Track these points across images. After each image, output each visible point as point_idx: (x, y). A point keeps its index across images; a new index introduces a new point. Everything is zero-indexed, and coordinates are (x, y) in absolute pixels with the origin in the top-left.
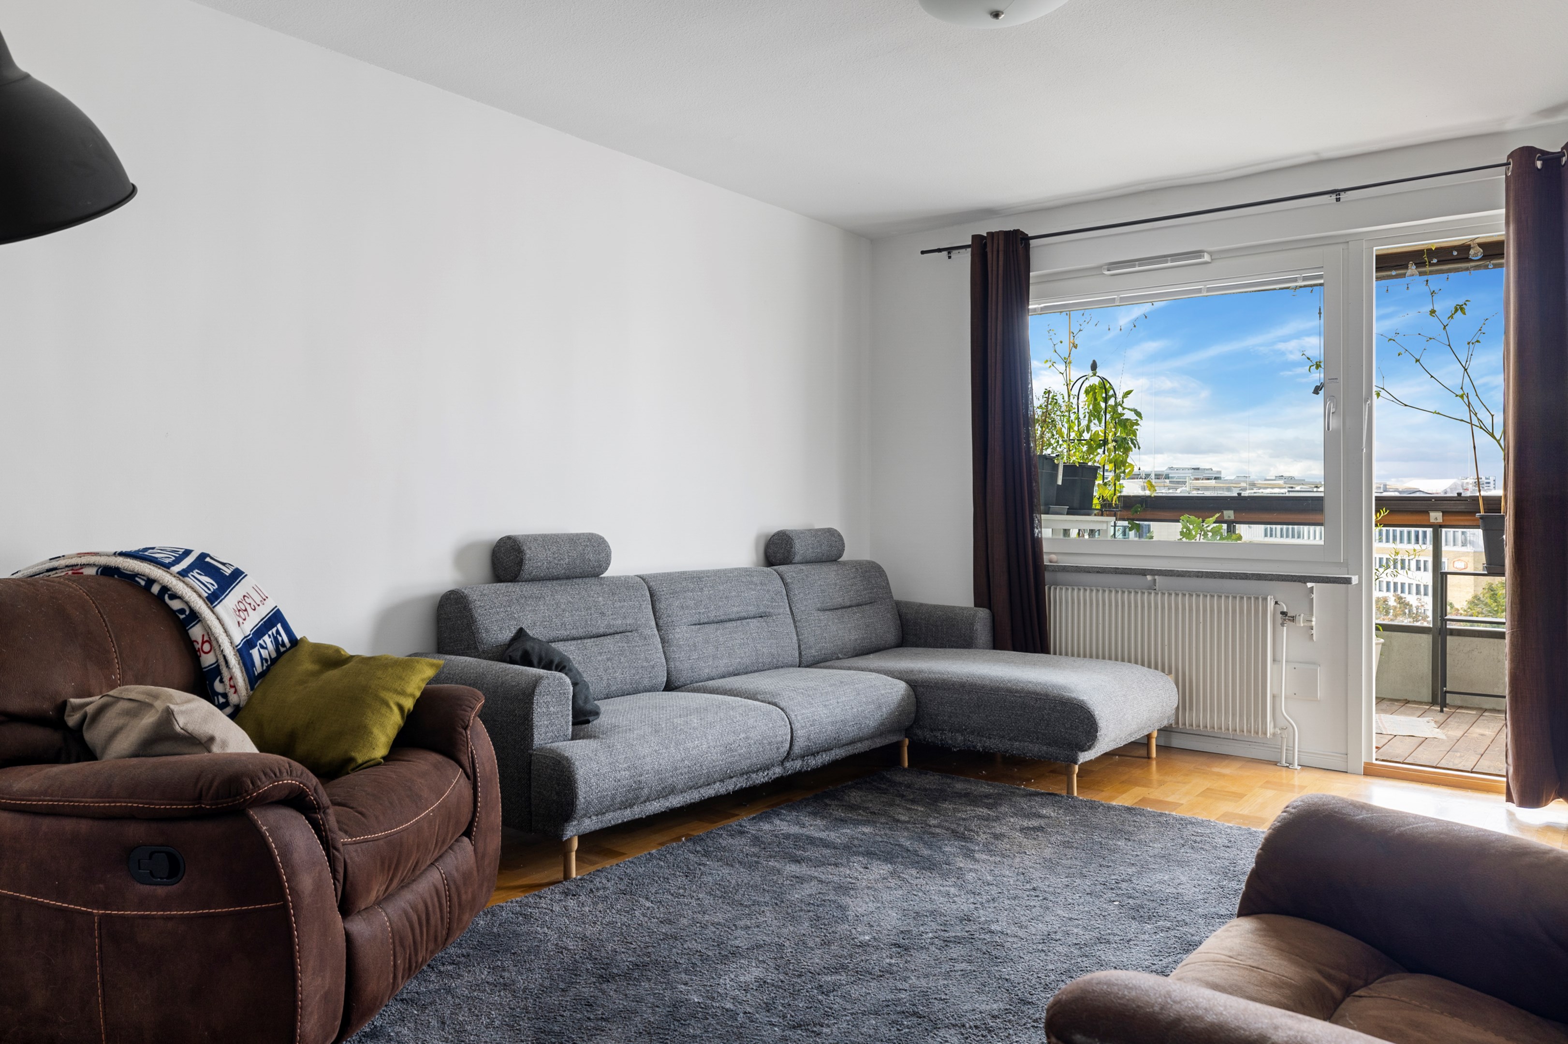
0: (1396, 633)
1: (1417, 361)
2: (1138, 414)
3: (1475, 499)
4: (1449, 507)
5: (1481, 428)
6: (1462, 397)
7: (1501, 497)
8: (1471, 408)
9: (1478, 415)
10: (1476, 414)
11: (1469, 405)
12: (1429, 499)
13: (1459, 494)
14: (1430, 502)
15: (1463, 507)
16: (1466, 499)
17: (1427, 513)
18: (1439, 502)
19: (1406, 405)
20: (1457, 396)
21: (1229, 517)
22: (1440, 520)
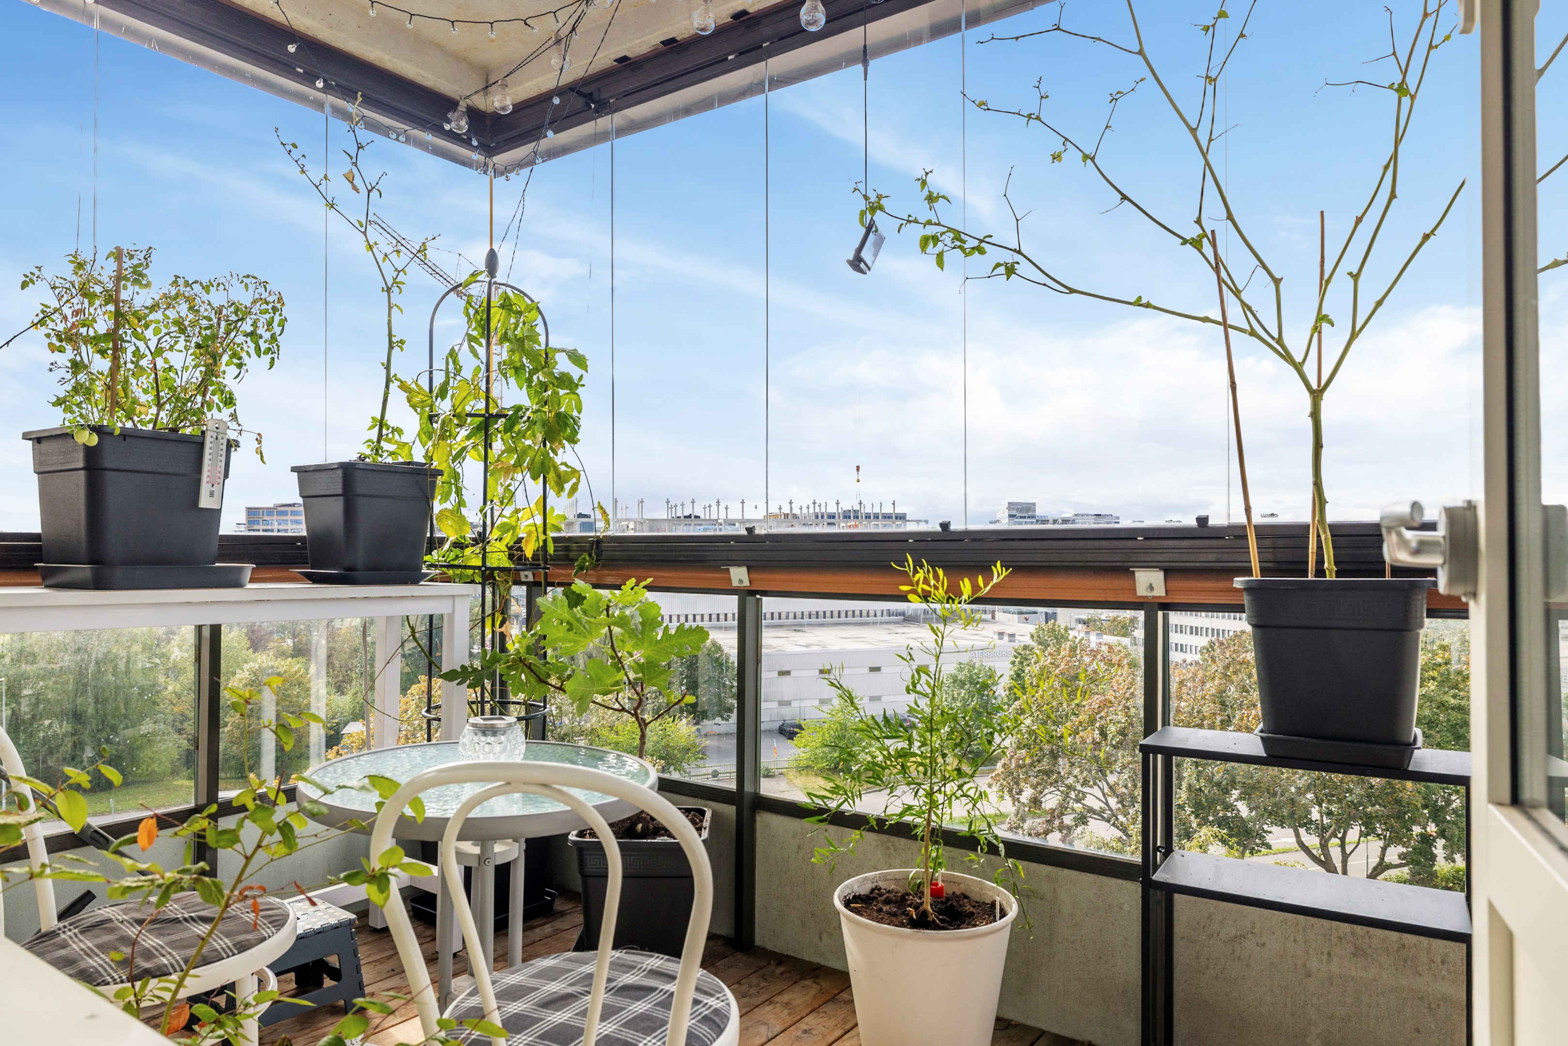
0: (1066, 872)
1: (1086, 157)
2: (577, 359)
3: (1237, 534)
4: (1176, 557)
5: (1253, 333)
6: (1196, 243)
7: (1307, 527)
8: (1223, 274)
9: (1243, 296)
10: (1237, 293)
11: (1217, 266)
12: (1130, 535)
13: (1202, 521)
14: (1130, 543)
15: (1212, 557)
16: (1219, 534)
17: (1125, 571)
18: (1154, 543)
19: (1072, 291)
20: (1185, 242)
21: (741, 581)
22: (1160, 591)
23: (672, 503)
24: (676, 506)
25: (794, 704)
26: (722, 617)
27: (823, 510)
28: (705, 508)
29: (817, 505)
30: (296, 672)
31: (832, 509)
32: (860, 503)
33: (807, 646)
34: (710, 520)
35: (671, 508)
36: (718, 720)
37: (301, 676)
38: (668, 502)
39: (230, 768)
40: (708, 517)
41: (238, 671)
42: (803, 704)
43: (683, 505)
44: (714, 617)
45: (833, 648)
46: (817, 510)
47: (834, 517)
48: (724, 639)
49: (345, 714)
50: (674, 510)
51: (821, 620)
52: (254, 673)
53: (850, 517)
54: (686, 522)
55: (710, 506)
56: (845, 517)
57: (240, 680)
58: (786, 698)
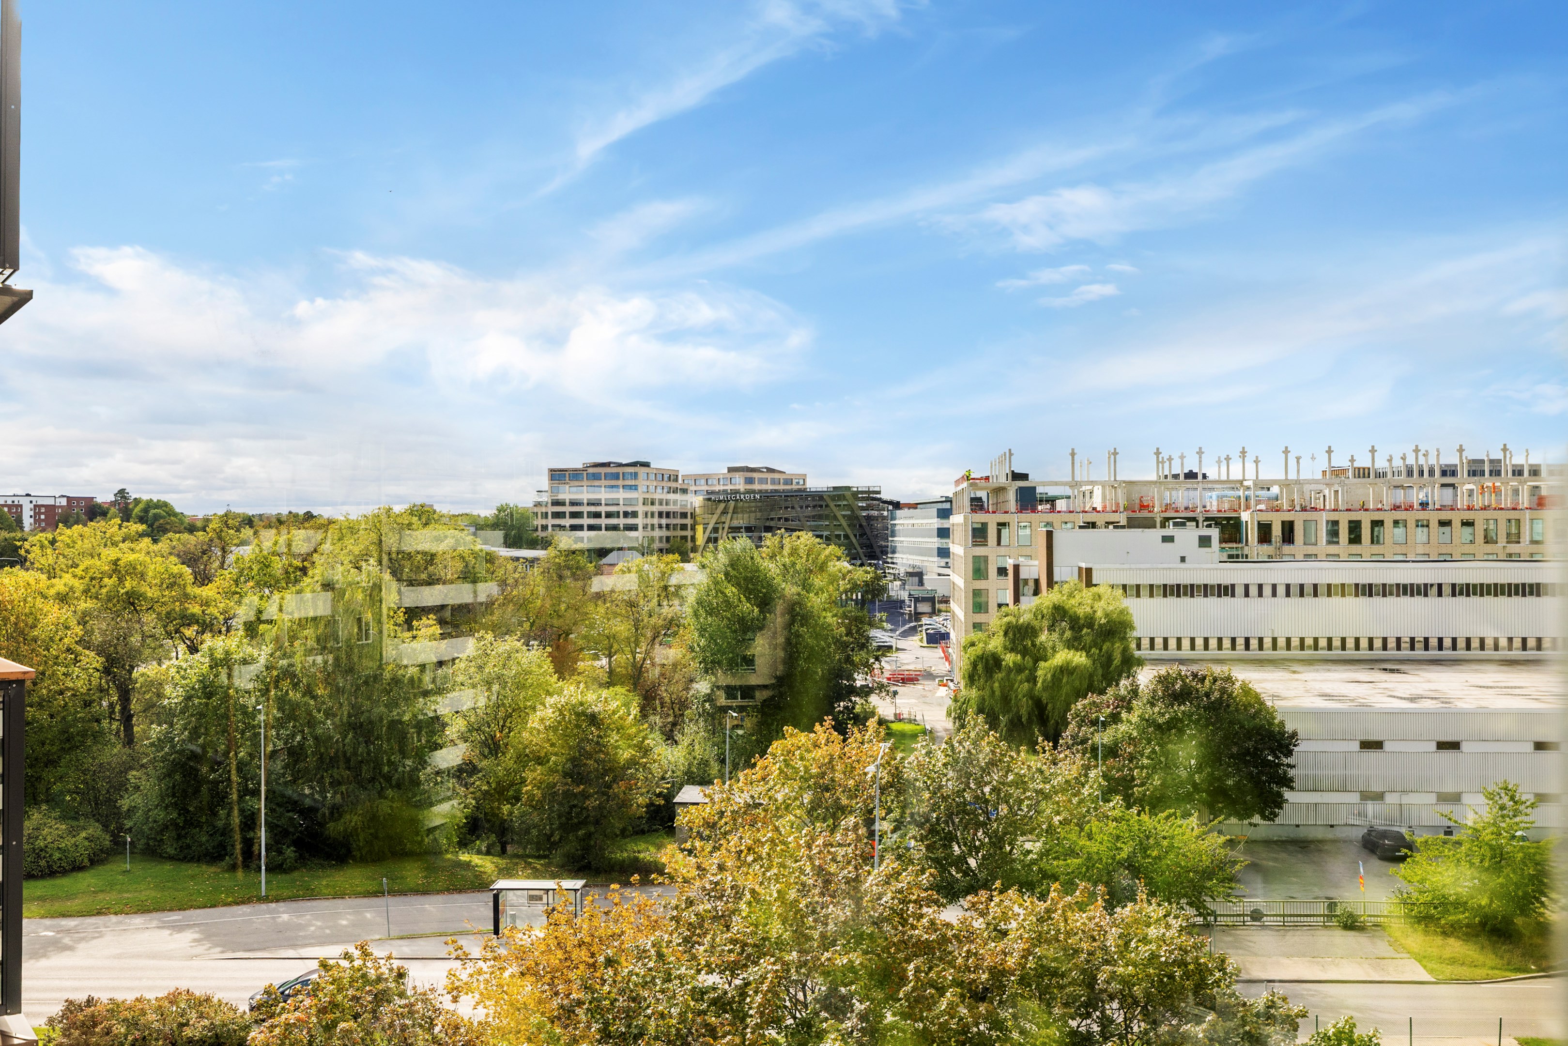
23: (1165, 455)
24: (1170, 459)
25: (1390, 798)
26: (1254, 643)
27: (1432, 461)
28: (1219, 462)
29: (1420, 454)
30: (614, 713)
31: (1451, 459)
32: (1505, 449)
33: (1412, 699)
34: (1228, 481)
35: (1163, 462)
36: (1257, 819)
37: (621, 718)
38: (1158, 453)
39: (529, 842)
40: (1224, 477)
41: (539, 707)
42: (1407, 799)
43: (1182, 457)
44: (1240, 642)
45: (1461, 705)
46: (1422, 460)
47: (1454, 473)
48: (1260, 681)
49: (679, 773)
50: (1167, 465)
51: (1433, 653)
52: (560, 710)
53: (1483, 473)
54: (1189, 486)
55: (1228, 459)
56: (1473, 473)
57: (542, 720)
58: (1375, 788)
